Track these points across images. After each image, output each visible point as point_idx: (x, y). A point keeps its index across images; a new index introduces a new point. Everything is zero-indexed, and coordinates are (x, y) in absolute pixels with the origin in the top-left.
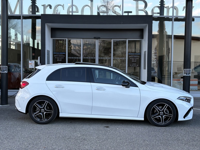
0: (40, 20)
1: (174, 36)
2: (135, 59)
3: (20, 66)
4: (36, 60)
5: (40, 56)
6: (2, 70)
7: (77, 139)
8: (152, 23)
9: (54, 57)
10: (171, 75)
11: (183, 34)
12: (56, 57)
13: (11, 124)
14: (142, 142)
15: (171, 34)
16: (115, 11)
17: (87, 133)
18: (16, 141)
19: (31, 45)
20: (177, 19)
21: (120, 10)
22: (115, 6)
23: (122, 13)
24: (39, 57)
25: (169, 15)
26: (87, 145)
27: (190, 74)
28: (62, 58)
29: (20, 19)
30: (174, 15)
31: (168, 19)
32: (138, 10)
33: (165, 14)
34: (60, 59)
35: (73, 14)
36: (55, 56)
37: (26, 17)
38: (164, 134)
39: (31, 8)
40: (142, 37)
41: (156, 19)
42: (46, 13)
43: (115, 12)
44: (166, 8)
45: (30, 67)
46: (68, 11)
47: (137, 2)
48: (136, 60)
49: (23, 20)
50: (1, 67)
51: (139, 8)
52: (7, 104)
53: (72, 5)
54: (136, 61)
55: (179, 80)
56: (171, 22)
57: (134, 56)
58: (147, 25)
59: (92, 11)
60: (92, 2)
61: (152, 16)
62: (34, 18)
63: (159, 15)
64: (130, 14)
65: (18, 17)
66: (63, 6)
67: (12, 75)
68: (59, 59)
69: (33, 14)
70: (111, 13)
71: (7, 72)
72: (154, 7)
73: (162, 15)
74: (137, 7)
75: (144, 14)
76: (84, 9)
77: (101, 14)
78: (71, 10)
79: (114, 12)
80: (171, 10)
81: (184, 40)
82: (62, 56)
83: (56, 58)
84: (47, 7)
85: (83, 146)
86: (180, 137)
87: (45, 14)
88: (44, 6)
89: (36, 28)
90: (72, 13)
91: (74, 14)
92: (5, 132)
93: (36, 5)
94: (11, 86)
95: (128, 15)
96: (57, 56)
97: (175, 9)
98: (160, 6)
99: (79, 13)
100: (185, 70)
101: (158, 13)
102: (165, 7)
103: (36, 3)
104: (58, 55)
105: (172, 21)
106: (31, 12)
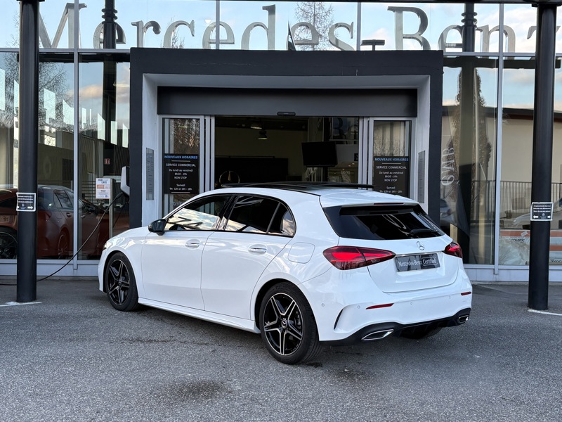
0: (129, 63)
1: (505, 110)
2: (392, 175)
3: (70, 193)
4: (114, 177)
5: (127, 164)
6: (20, 205)
7: (232, 400)
8: (442, 73)
9: (165, 169)
10: (494, 222)
11: (529, 104)
12: (172, 168)
13: (46, 356)
14: (415, 407)
15: (495, 106)
16: (337, 40)
17: (260, 382)
18: (61, 402)
19: (101, 135)
20: (512, 63)
21: (352, 38)
22: (337, 25)
23: (358, 46)
24: (124, 169)
25: (490, 51)
26: (259, 414)
27: (549, 217)
28: (188, 170)
29: (73, 62)
30: (504, 51)
31: (487, 62)
32: (400, 36)
33: (478, 48)
34: (182, 172)
35: (220, 49)
36: (168, 165)
37: (87, 58)
38: (479, 386)
39: (102, 31)
40: (413, 111)
41: (454, 62)
42: (145, 46)
43: (337, 43)
44: (480, 30)
45: (98, 196)
46: (206, 39)
47: (399, 14)
48: (395, 176)
49: (80, 64)
50: (19, 195)
51: (405, 32)
52: (34, 298)
53: (218, 24)
54: (395, 178)
55: (518, 234)
56: (496, 69)
57: (391, 165)
58: (428, 78)
59: (271, 40)
60: (272, 16)
61: (440, 52)
62: (110, 60)
63: (460, 50)
64: (378, 48)
65: (66, 57)
66: (191, 26)
67: (47, 217)
68: (180, 174)
69: (106, 48)
70: (324, 46)
71: (34, 210)
72: (447, 30)
73: (469, 51)
74: (399, 28)
75: (420, 48)
76: (249, 35)
77: (298, 48)
78: (213, 37)
79: (334, 42)
80: (495, 36)
81: (532, 122)
82: (189, 165)
83: (170, 170)
84: (147, 28)
85: (250, 417)
86: (523, 393)
87: (140, 47)
88: (137, 24)
89: (115, 88)
90: (217, 46)
91: (222, 47)
92: (29, 378)
93: (116, 24)
94: (46, 249)
95: (374, 51)
96: (173, 165)
97: (506, 34)
98: (463, 26)
99: (237, 46)
100: (536, 205)
101: (458, 46)
102: (478, 29)
103: (116, 18)
104: (178, 163)
105: (498, 67)
106: (101, 43)
